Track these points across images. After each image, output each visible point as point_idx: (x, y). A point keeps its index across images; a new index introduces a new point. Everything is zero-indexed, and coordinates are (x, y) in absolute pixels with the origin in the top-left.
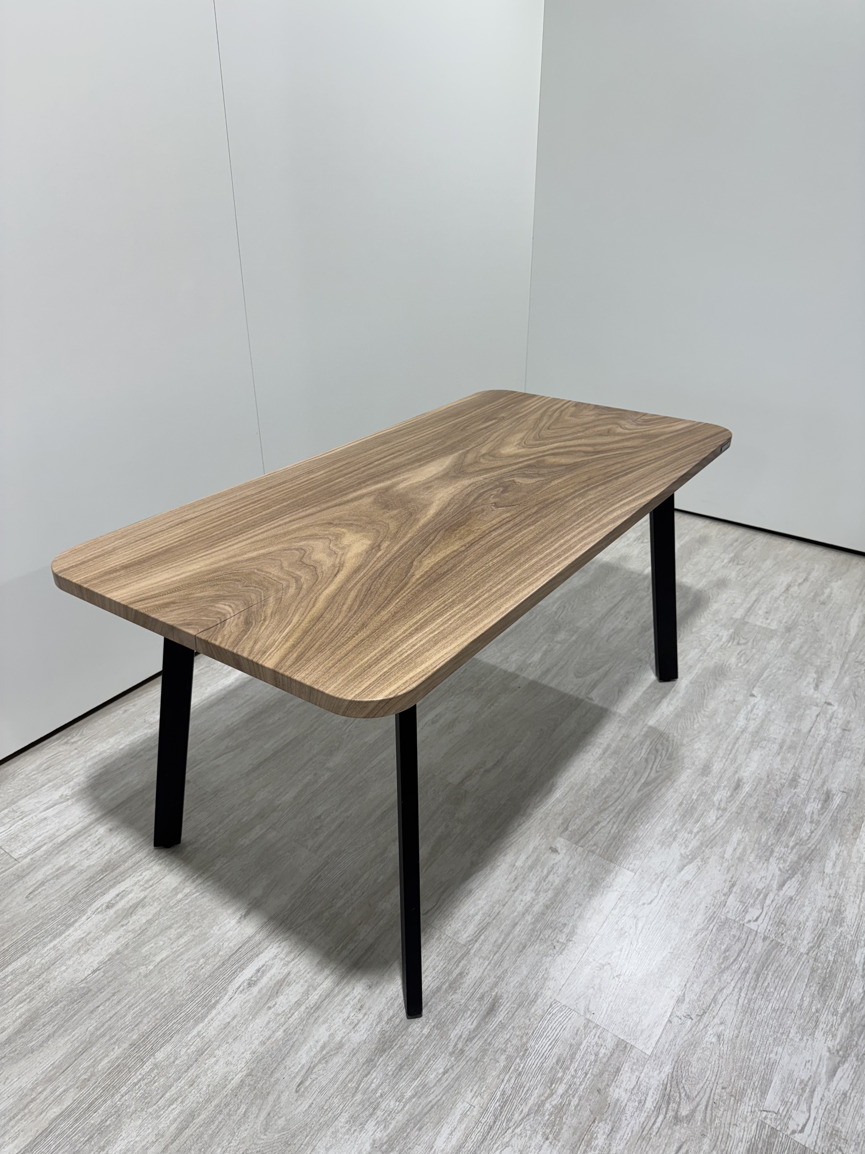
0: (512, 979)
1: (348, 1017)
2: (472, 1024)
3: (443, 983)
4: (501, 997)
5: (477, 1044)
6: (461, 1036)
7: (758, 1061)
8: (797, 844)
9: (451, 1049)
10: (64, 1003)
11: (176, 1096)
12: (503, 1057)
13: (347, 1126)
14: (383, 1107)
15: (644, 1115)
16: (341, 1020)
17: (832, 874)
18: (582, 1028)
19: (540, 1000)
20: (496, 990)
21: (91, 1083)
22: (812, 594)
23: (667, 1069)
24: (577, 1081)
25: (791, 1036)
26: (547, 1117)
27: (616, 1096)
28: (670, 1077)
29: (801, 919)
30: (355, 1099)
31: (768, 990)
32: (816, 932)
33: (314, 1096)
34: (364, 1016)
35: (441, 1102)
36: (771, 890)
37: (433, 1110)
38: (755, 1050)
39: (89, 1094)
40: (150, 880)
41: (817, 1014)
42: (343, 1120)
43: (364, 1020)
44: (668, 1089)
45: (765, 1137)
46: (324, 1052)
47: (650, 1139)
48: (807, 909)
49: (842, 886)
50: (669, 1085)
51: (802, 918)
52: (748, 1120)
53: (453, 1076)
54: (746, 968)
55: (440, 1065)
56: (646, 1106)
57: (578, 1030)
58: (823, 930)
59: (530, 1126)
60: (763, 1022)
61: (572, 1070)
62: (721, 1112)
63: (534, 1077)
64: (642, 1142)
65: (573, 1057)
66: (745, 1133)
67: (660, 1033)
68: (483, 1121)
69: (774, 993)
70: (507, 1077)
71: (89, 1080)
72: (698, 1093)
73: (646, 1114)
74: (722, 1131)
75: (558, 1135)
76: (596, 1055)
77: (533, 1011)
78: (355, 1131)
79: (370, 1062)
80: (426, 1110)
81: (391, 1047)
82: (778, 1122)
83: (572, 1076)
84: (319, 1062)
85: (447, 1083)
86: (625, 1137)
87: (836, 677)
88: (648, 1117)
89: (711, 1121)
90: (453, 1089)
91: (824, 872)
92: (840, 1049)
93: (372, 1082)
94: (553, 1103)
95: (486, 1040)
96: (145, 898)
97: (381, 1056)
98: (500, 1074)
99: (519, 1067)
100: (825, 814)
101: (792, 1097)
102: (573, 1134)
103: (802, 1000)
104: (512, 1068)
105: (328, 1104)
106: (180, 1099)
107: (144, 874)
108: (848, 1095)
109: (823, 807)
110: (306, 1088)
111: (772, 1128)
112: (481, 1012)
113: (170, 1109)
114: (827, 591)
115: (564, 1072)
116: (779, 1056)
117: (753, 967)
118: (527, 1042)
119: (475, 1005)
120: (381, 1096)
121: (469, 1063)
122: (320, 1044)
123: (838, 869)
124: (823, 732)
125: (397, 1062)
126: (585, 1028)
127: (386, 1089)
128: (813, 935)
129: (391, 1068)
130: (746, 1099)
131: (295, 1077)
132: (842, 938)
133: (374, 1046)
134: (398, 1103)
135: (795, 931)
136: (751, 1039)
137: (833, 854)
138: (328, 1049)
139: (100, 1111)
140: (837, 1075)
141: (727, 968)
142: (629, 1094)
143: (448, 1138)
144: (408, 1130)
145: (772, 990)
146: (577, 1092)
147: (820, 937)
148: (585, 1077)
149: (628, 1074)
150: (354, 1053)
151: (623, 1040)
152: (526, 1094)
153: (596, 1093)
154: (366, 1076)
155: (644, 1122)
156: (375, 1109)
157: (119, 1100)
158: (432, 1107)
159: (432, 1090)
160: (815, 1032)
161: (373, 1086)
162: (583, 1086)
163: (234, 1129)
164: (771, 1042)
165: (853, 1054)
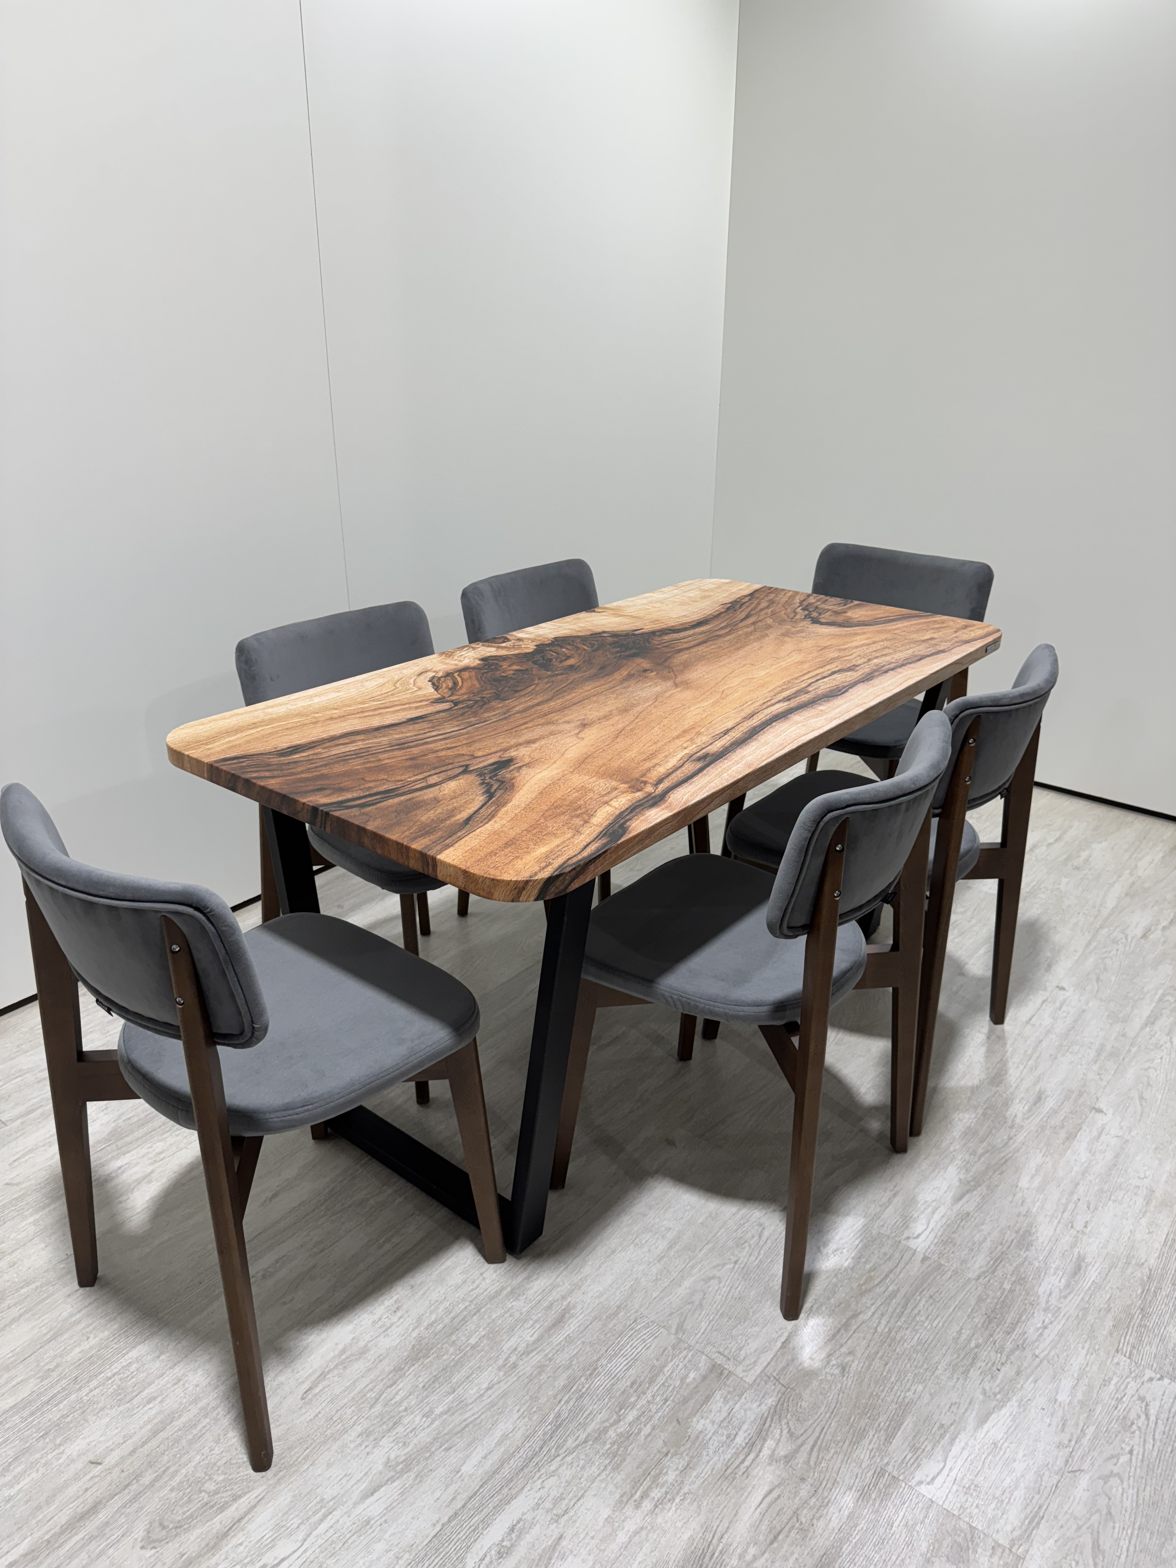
0: (591, 1287)
1: (380, 1319)
2: (532, 1336)
3: (503, 1289)
4: (574, 1307)
5: (536, 1358)
6: (516, 1349)
7: (889, 1399)
8: (987, 1151)
9: (500, 1362)
10: (38, 1284)
11: (155, 1395)
12: (565, 1376)
13: (359, 1441)
14: (406, 1422)
15: (732, 1451)
16: (370, 1322)
17: (1028, 1189)
18: (669, 1348)
19: (622, 1314)
20: (569, 1299)
21: (55, 1374)
22: (1065, 857)
23: (771, 1401)
24: (653, 1408)
25: (938, 1372)
26: (608, 1446)
27: (700, 1427)
28: (772, 1410)
29: (976, 1239)
30: (373, 1410)
31: (918, 1319)
32: (993, 1255)
33: (324, 1404)
34: (399, 1319)
35: (479, 1420)
36: (944, 1204)
37: (467, 1429)
38: (888, 1385)
39: (52, 1387)
40: (161, 1153)
41: (976, 1350)
42: (353, 1434)
43: (398, 1324)
44: (767, 1425)
45: (882, 1486)
46: (344, 1357)
47: (734, 1479)
48: (986, 1228)
49: (1038, 1203)
50: (769, 1419)
51: (978, 1237)
52: (863, 1466)
53: (499, 1392)
54: (893, 1291)
55: (485, 1378)
56: (735, 1442)
57: (664, 1351)
58: (1002, 1253)
59: (586, 1455)
60: (904, 1356)
61: (649, 1395)
62: (831, 1455)
63: (599, 1399)
64: (723, 1482)
65: (652, 1381)
66: (857, 1480)
67: (769, 1360)
68: (528, 1445)
69: (924, 1322)
70: (566, 1398)
71: (53, 1371)
72: (805, 1431)
73: (734, 1450)
74: (827, 1477)
75: (619, 1466)
76: (683, 1380)
77: (611, 1325)
78: (366, 1447)
79: (399, 1370)
80: (459, 1429)
81: (426, 1356)
82: (902, 1471)
83: (648, 1402)
84: (336, 1367)
85: (489, 1400)
86: (703, 1475)
87: (1076, 958)
88: (737, 1454)
89: (815, 1464)
90: (495, 1407)
91: (1017, 1186)
92: (999, 1393)
93: (397, 1394)
94: (619, 1431)
95: (546, 1355)
96: (152, 1172)
97: (413, 1365)
98: (557, 1395)
99: (583, 1387)
100: (1031, 1119)
101: (926, 1443)
102: (638, 1468)
103: (960, 1333)
104: (574, 1388)
105: (339, 1414)
106: (160, 1399)
107: (155, 1146)
108: (999, 1445)
109: (1030, 1110)
110: (315, 1395)
111: (894, 1477)
112: (546, 1324)
113: (146, 1408)
114: (1084, 854)
115: (639, 1397)
116: (917, 1396)
117: (903, 1291)
118: (598, 1360)
119: (540, 1315)
120: (406, 1410)
121: (521, 1379)
122: (340, 1347)
123: (1036, 1183)
124: (1047, 1021)
125: (431, 1373)
126: (674, 1348)
127: (413, 1403)
128: (988, 1259)
129: (423, 1380)
130: (866, 1442)
131: (303, 1382)
132: (1026, 1263)
133: (405, 1354)
134: (425, 1419)
135: (965, 1252)
136: (885, 1373)
137: (1033, 1164)
138: (348, 1353)
139: (61, 1406)
140: (989, 1422)
141: (870, 1290)
142: (716, 1426)
143: (480, 1462)
144: (433, 1449)
145: (923, 1318)
146: (650, 1420)
147: (997, 1260)
148: (664, 1403)
149: (719, 1404)
150: (380, 1359)
151: (719, 1365)
152: (586, 1418)
153: (675, 1423)
154: (391, 1386)
155: (729, 1460)
156: (395, 1424)
157: (86, 1395)
158: (467, 1426)
159: (470, 1407)
160: (969, 1370)
161: (398, 1398)
162: (660, 1414)
163: (219, 1435)
164: (911, 1378)
165: (1015, 1399)
